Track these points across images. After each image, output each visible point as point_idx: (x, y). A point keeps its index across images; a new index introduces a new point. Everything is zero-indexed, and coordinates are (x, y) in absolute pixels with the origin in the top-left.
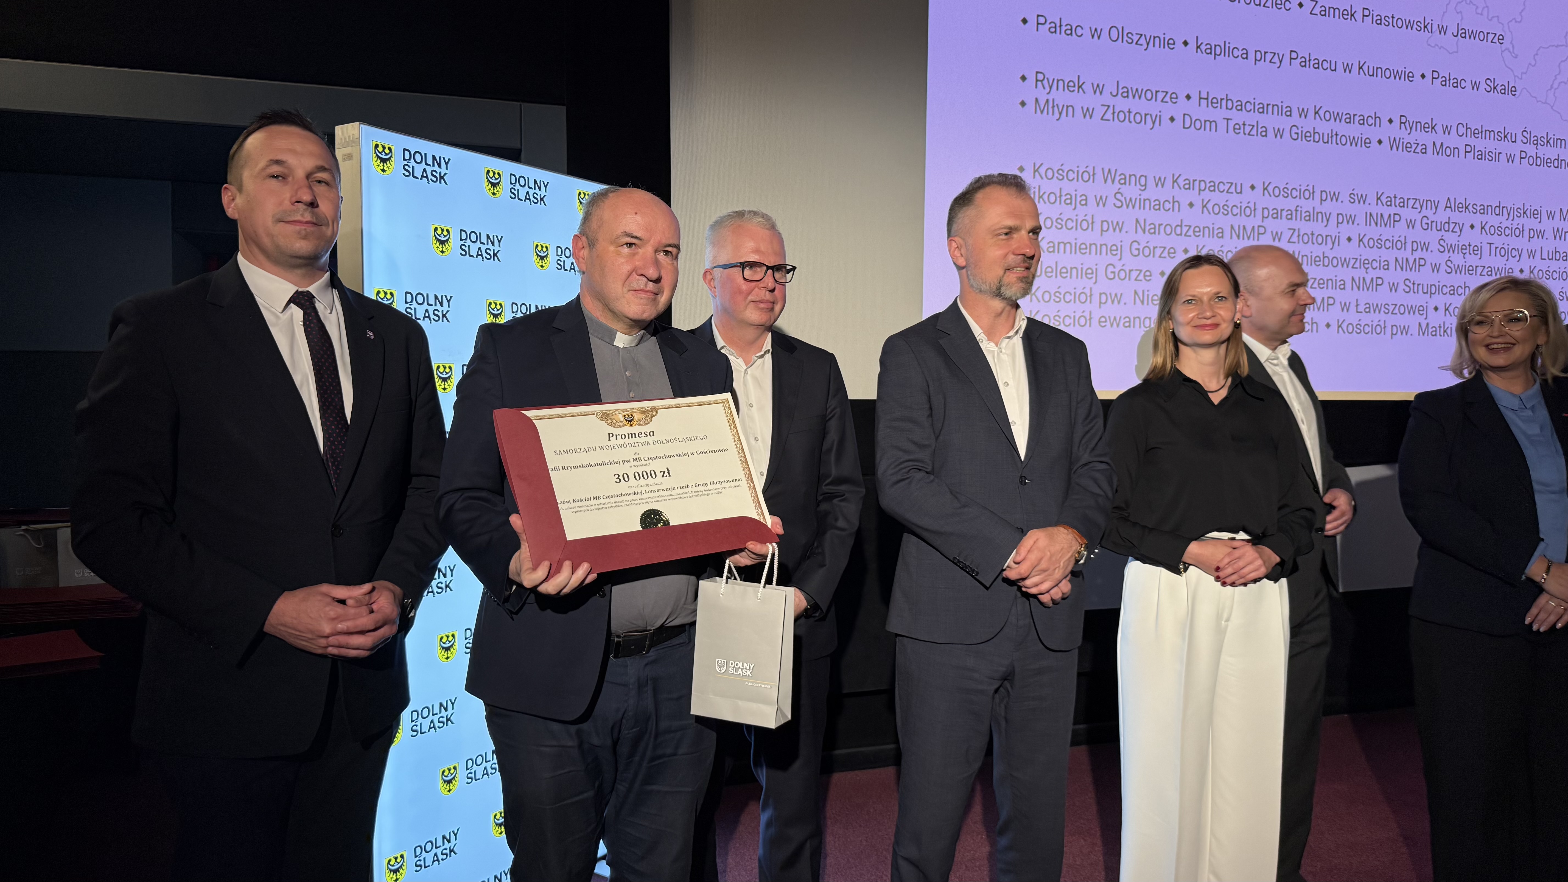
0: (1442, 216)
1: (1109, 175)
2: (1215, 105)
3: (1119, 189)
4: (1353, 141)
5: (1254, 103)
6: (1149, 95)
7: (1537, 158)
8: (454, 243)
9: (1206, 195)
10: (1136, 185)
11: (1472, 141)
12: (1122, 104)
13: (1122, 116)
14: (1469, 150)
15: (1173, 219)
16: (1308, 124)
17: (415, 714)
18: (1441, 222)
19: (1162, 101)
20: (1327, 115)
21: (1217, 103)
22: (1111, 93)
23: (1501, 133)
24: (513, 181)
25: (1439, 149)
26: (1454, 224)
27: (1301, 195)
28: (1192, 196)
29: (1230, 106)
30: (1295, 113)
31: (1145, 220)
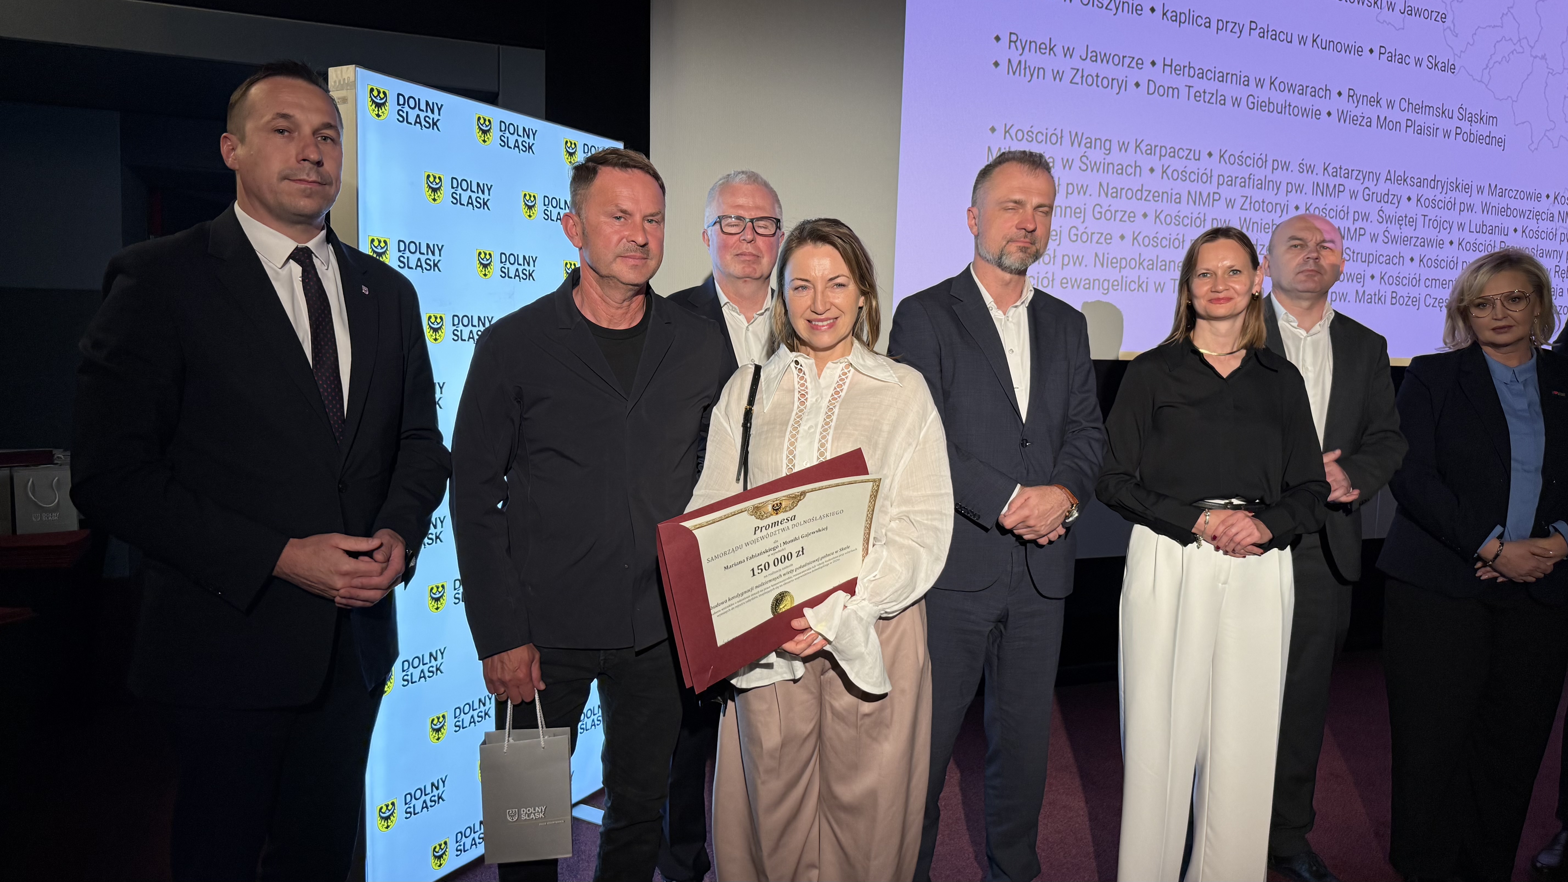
0: (1382, 188)
1: (1076, 139)
2: (1178, 72)
3: (1085, 152)
4: (1305, 112)
5: (1215, 71)
6: (1116, 59)
7: (1470, 134)
8: (446, 190)
9: (1166, 161)
10: (1101, 149)
11: (1413, 116)
12: (1091, 68)
13: (1090, 80)
14: (1410, 125)
15: (1134, 183)
16: (1264, 94)
17: (406, 664)
18: (1381, 194)
19: (1129, 66)
20: (1282, 86)
21: (1180, 70)
22: (1080, 56)
23: (1440, 109)
24: (503, 129)
25: (1383, 123)
26: (1393, 196)
27: (1255, 162)
28: (1153, 161)
29: (1192, 74)
30: (1252, 83)
31: (1108, 184)
